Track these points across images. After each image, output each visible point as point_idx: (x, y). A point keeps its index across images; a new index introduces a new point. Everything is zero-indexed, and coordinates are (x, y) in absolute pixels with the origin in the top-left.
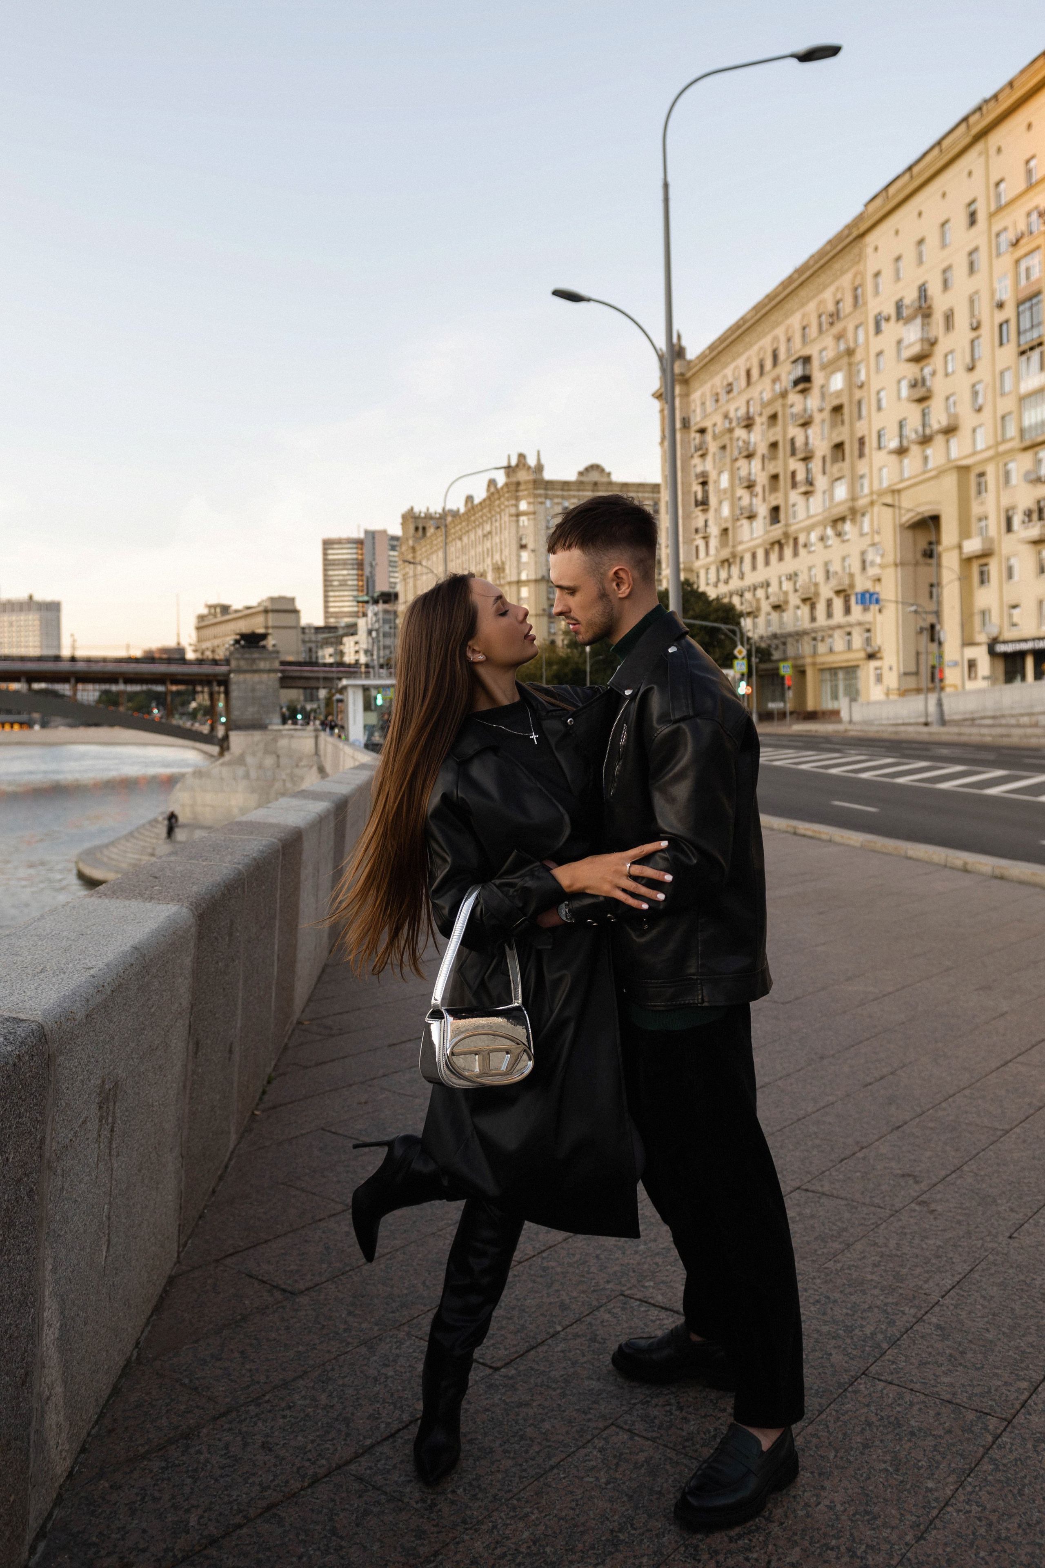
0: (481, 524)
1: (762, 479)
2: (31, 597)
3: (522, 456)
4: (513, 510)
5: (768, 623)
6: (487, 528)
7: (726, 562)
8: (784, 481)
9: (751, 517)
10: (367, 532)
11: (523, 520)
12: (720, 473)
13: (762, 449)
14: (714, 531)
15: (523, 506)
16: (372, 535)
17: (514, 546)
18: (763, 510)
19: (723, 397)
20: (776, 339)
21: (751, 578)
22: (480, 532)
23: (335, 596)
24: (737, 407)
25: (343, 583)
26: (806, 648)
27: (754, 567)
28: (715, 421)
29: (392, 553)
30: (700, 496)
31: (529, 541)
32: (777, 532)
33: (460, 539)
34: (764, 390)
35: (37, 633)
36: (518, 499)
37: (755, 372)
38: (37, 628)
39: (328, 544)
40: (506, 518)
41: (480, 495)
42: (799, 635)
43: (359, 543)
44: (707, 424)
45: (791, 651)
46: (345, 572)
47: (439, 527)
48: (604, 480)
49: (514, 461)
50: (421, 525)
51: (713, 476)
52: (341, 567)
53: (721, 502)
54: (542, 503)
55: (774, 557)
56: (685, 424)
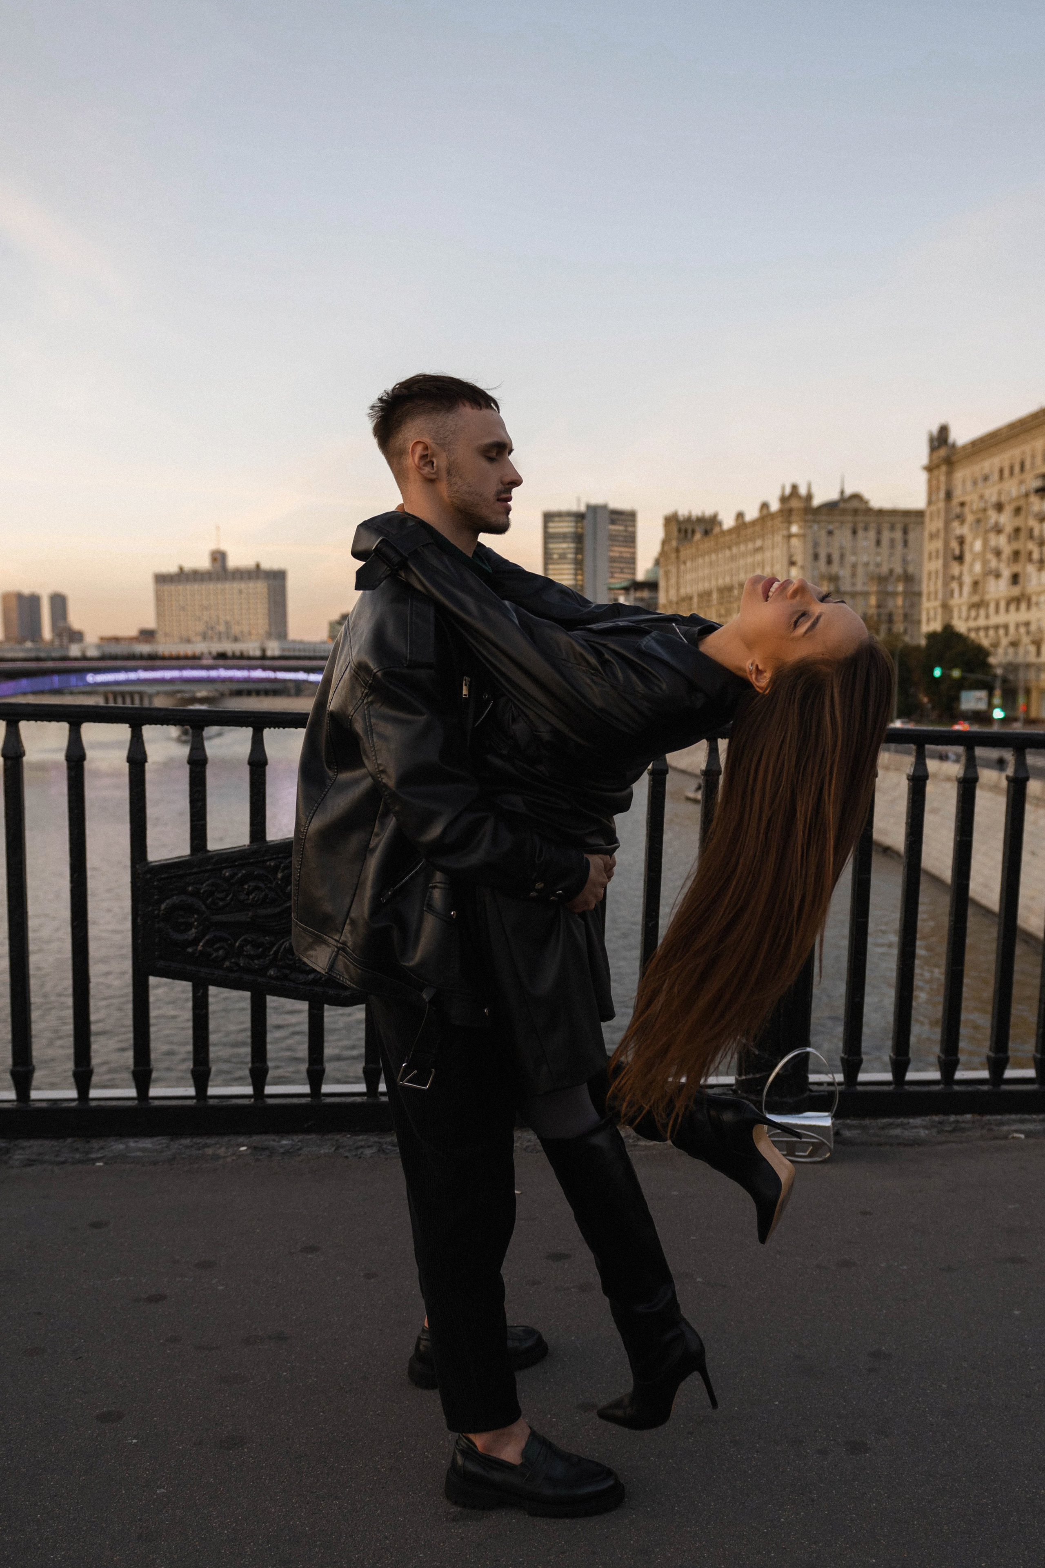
0: (753, 539)
1: (1007, 550)
2: (258, 566)
3: (795, 488)
4: (785, 533)
5: (1006, 654)
6: (759, 543)
7: (977, 606)
8: (1023, 557)
9: (998, 576)
10: (589, 507)
11: (794, 541)
12: (974, 539)
13: (1009, 529)
14: (967, 580)
15: (794, 529)
16: (594, 510)
17: (785, 562)
18: (1006, 573)
19: (980, 484)
20: (1024, 453)
21: (994, 620)
22: (750, 546)
24: (992, 494)
25: (563, 557)
26: (1032, 675)
27: (997, 611)
28: (972, 499)
29: (613, 527)
30: (957, 552)
31: (799, 558)
32: (1016, 591)
33: (730, 548)
34: (1012, 489)
35: (266, 600)
36: (789, 523)
37: (1006, 473)
38: (266, 595)
39: (548, 517)
40: (778, 538)
41: (752, 513)
42: (1028, 666)
43: (579, 517)
44: (967, 499)
45: (1021, 675)
46: (564, 545)
47: (706, 533)
48: (862, 506)
49: (788, 491)
50: (683, 527)
51: (969, 539)
52: (561, 540)
53: (974, 560)
54: (811, 527)
55: (1013, 607)
56: (949, 495)
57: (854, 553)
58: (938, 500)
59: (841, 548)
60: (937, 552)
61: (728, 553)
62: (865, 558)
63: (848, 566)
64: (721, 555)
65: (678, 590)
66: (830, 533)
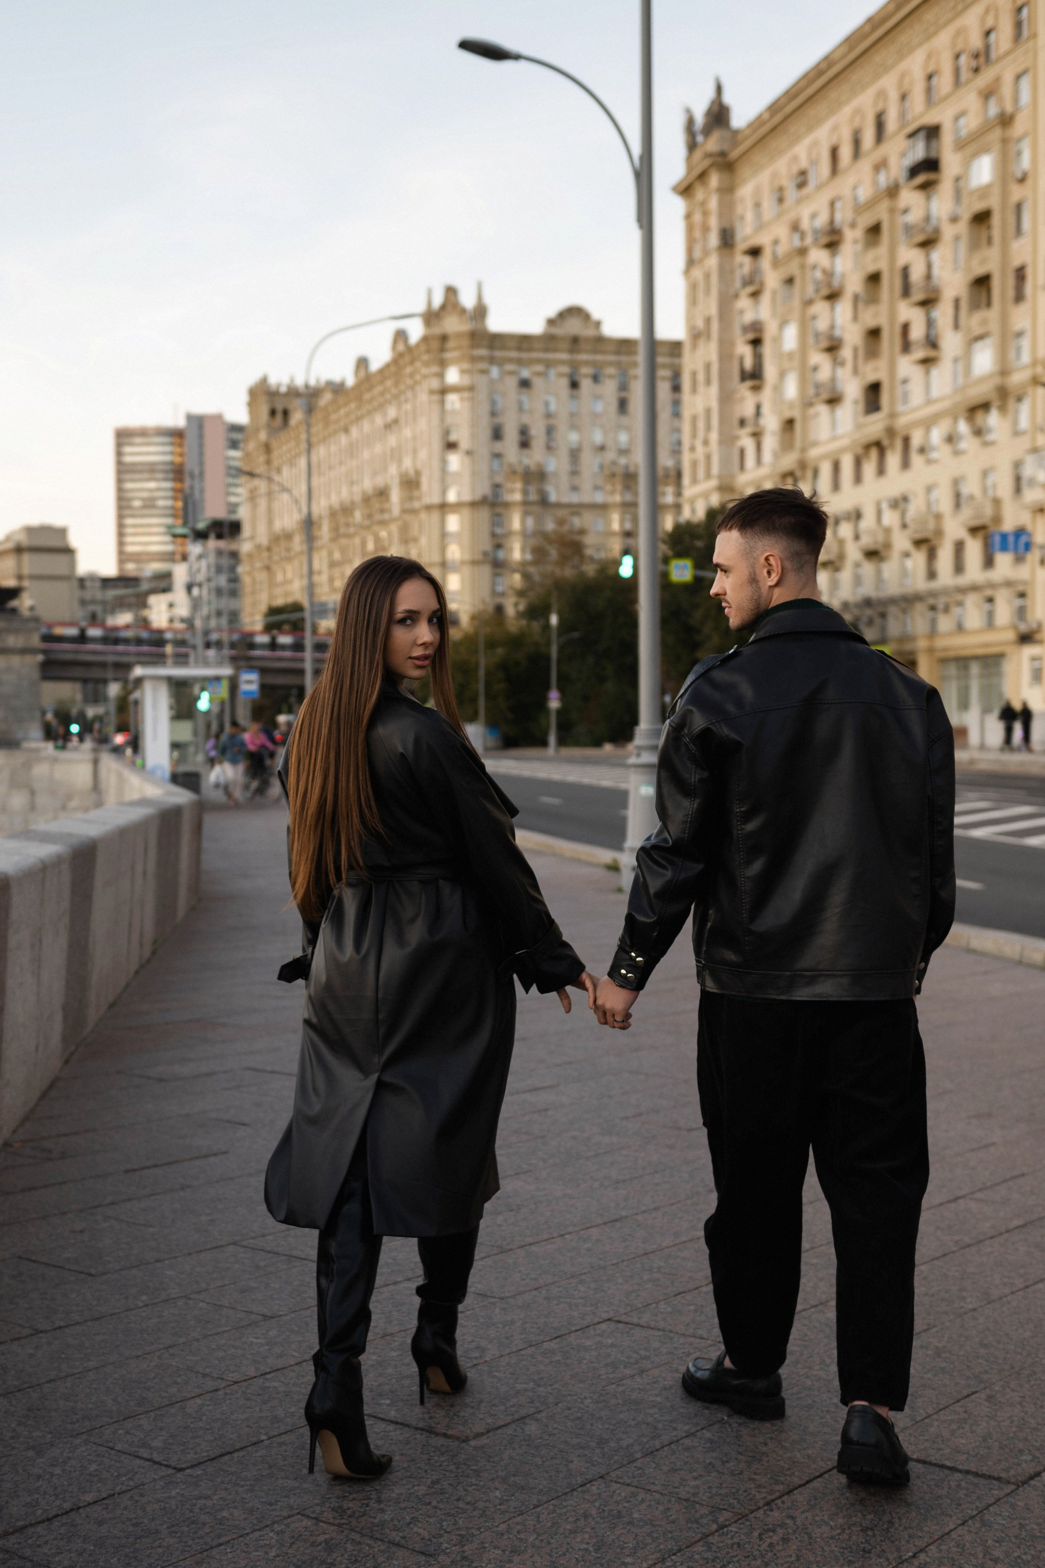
0: (381, 406)
1: (851, 337)
3: (451, 291)
4: (435, 384)
5: (857, 580)
6: (392, 412)
8: (889, 341)
9: (834, 401)
10: (190, 418)
11: (453, 400)
12: (783, 323)
13: (854, 284)
14: (771, 423)
15: (453, 376)
16: (198, 422)
17: (437, 444)
18: (851, 389)
19: (790, 194)
20: (881, 94)
22: (379, 420)
23: (135, 526)
24: (812, 212)
25: (149, 504)
26: (917, 623)
28: (775, 236)
29: (231, 454)
30: (748, 364)
31: (462, 435)
32: (875, 425)
33: (346, 430)
34: (859, 182)
36: (443, 364)
37: (846, 153)
39: (123, 436)
40: (423, 397)
42: (908, 601)
43: (176, 435)
44: (764, 240)
45: (894, 628)
46: (152, 485)
47: (310, 410)
48: (590, 332)
49: (438, 300)
50: (279, 407)
51: (770, 330)
52: (146, 475)
53: (782, 375)
54: (484, 372)
55: (869, 468)
56: (727, 239)
57: (574, 427)
58: (706, 253)
59: (548, 415)
60: (708, 366)
61: (343, 439)
62: (598, 437)
63: (564, 453)
64: (333, 448)
65: (270, 522)
66: (525, 384)
